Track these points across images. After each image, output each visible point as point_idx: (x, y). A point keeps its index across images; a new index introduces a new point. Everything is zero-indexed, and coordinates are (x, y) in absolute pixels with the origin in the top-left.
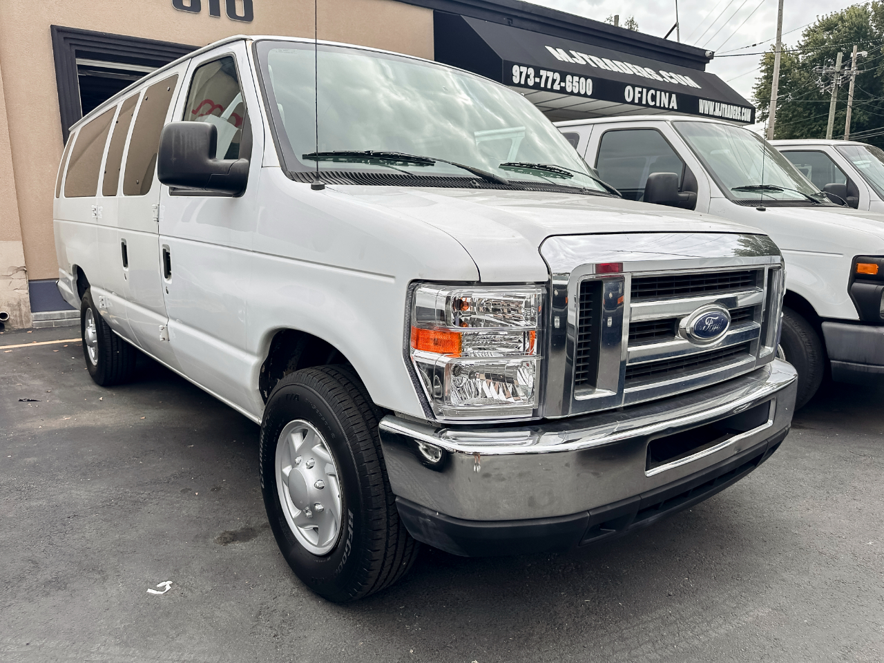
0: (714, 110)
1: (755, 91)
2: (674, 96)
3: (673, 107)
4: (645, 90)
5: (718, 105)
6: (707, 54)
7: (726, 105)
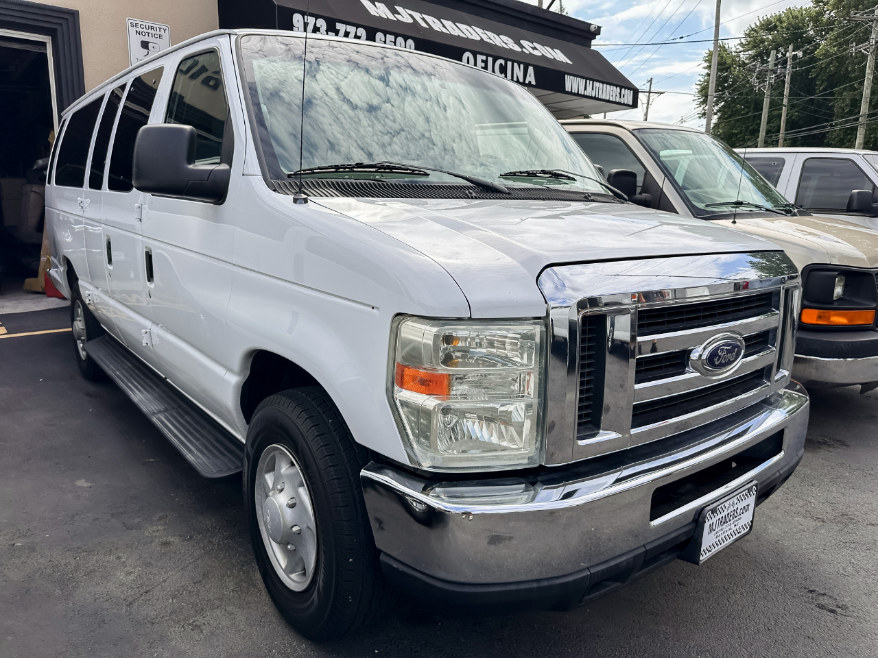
0: (585, 89)
1: (699, 87)
2: (531, 69)
3: (530, 82)
4: (490, 59)
5: (590, 83)
6: (592, 28)
7: (601, 84)
